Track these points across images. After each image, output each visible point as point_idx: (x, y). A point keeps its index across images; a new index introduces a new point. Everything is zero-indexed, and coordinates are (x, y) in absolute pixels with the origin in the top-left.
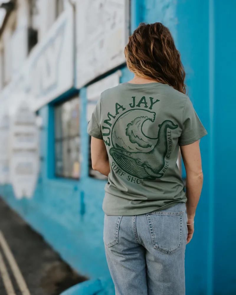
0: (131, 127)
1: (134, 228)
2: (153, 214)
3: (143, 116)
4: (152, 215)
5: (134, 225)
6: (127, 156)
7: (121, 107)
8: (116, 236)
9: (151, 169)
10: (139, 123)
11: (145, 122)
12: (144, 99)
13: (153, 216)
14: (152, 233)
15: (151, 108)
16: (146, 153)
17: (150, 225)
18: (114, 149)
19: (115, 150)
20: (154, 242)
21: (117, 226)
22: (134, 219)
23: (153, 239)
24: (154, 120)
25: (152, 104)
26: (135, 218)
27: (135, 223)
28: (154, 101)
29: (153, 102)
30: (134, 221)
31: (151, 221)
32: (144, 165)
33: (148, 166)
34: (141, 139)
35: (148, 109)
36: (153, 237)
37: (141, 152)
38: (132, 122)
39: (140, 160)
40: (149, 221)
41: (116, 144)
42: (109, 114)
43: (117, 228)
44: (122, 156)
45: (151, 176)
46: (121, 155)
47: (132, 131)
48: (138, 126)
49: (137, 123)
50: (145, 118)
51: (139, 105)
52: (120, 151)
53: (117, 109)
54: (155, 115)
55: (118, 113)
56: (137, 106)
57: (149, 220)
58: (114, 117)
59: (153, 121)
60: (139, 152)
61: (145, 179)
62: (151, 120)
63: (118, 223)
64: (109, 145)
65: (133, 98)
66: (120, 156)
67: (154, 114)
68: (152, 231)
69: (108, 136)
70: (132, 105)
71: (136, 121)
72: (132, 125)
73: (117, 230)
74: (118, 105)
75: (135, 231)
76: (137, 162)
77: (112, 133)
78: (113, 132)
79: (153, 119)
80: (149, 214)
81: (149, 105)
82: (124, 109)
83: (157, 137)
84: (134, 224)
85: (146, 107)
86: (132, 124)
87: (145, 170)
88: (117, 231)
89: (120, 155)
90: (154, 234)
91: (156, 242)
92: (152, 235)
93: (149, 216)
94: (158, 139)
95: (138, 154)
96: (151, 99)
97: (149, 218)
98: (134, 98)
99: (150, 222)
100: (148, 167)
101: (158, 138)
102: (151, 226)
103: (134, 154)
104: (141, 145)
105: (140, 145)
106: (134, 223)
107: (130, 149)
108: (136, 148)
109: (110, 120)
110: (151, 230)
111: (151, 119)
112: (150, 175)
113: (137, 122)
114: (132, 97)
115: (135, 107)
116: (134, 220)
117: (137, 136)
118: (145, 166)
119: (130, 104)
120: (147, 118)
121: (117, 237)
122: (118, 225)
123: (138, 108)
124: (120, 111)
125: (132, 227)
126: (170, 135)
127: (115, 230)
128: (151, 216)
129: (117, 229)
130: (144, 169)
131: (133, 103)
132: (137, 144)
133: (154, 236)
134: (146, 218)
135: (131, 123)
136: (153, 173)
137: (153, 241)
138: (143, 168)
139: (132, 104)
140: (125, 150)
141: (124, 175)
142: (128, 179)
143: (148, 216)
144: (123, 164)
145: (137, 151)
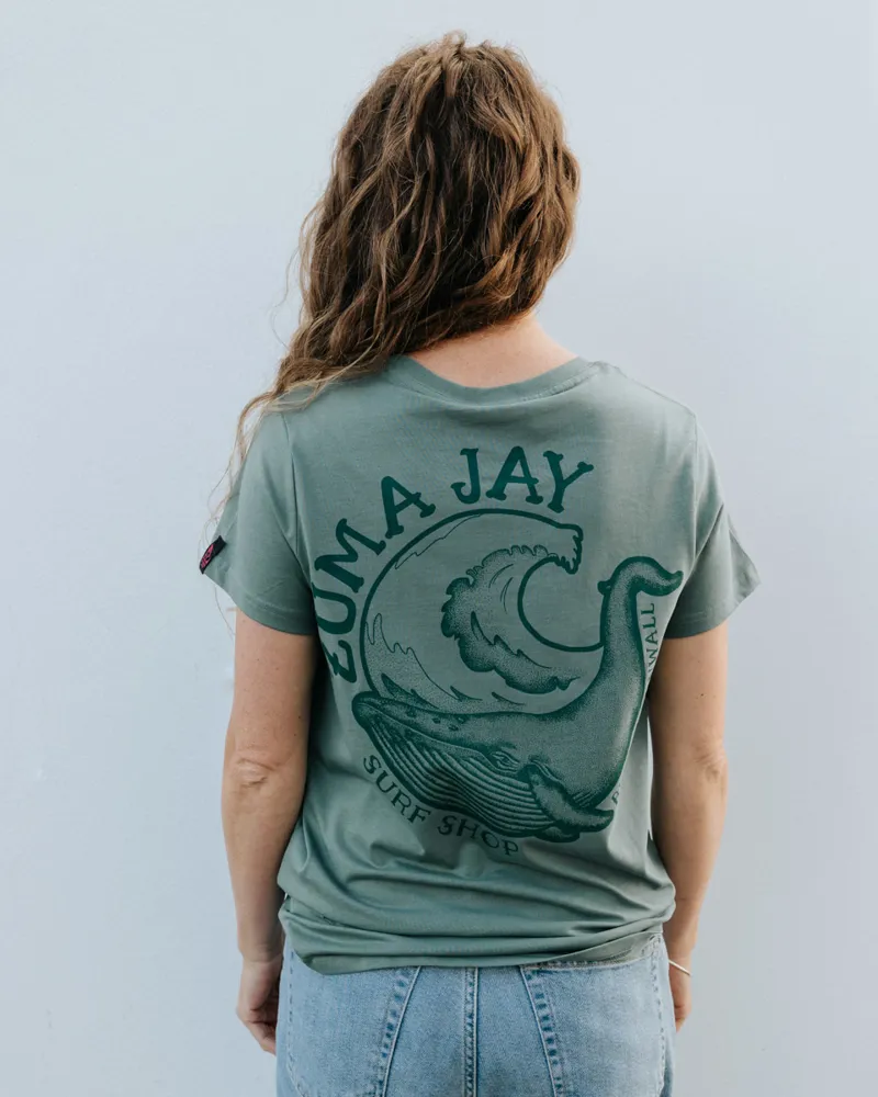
0: (465, 594)
1: (469, 1039)
2: (553, 969)
3: (525, 547)
4: (550, 972)
5: (471, 1025)
6: (435, 736)
7: (414, 499)
8: (376, 1076)
9: (562, 790)
10: (503, 578)
11: (535, 573)
12: (519, 463)
13: (554, 977)
14: (552, 1053)
15: (556, 505)
16: (542, 717)
17: (545, 1018)
18: (372, 700)
19: (378, 702)
20: (562, 1090)
21: (386, 1030)
22: (469, 998)
23: (558, 1079)
24: (577, 561)
25: (561, 483)
26: (472, 995)
27: (475, 1019)
28: (568, 468)
29: (566, 475)
30: (469, 1007)
31: (545, 1002)
32: (528, 771)
33: (550, 776)
34: (520, 653)
35: (542, 509)
36: (557, 1070)
37: (520, 713)
38: (473, 571)
39: (510, 751)
40: (538, 1001)
41: (384, 677)
42: (342, 528)
43: (386, 1040)
44: (409, 735)
45: (560, 823)
46: (407, 731)
47: (473, 614)
48: (503, 594)
49: (494, 578)
50: (533, 552)
51: (498, 492)
52: (400, 712)
53: (391, 510)
54: (578, 541)
55: (400, 530)
56: (489, 494)
57: (539, 996)
58: (379, 548)
59: (572, 566)
60: (508, 714)
61: (533, 838)
62: (562, 563)
63: (391, 1020)
64: (350, 676)
65: (465, 457)
66: (402, 733)
67: (576, 534)
68: (554, 1047)
69: (345, 637)
70: (466, 490)
71: (492, 568)
72: (472, 586)
73: (384, 1050)
74: (395, 492)
75: (469, 1053)
76: (494, 761)
77: (363, 623)
78: (369, 620)
79: (570, 556)
80: (538, 972)
81: (547, 489)
82: (428, 511)
83: (598, 641)
84: (469, 1020)
85: (534, 498)
86: (471, 580)
87: (534, 796)
88: (384, 1055)
89: (402, 728)
90: (562, 1059)
91: (569, 1092)
92: (555, 1063)
93: (536, 980)
94: (602, 649)
95: (501, 722)
96: (554, 459)
97: (539, 991)
98: (471, 454)
99: (542, 1006)
100: (549, 784)
101: (604, 640)
102: (546, 1023)
103: (483, 720)
104: (518, 680)
105: (511, 682)
106: (471, 1016)
107: (461, 696)
108: (494, 694)
109: (352, 556)
110: (550, 1040)
111: (563, 558)
112: (558, 818)
113: (498, 574)
114: (464, 452)
115: (484, 502)
116: (467, 1002)
117: (497, 638)
118: (535, 777)
119: (457, 487)
120: (541, 555)
121: (380, 1078)
122: (391, 1027)
123: (494, 503)
124: (409, 518)
125: (461, 1032)
126: (652, 622)
127: (375, 1048)
128: (547, 977)
129: (386, 1046)
130: (531, 789)
131: (467, 480)
132: (497, 675)
133: (562, 1063)
134: (523, 992)
135: (467, 580)
136: (568, 807)
137: (559, 1086)
138: (525, 785)
139: (462, 484)
140: (427, 708)
141: (423, 818)
142: (445, 830)
143: (531, 982)
144: (415, 770)
145: (499, 707)
